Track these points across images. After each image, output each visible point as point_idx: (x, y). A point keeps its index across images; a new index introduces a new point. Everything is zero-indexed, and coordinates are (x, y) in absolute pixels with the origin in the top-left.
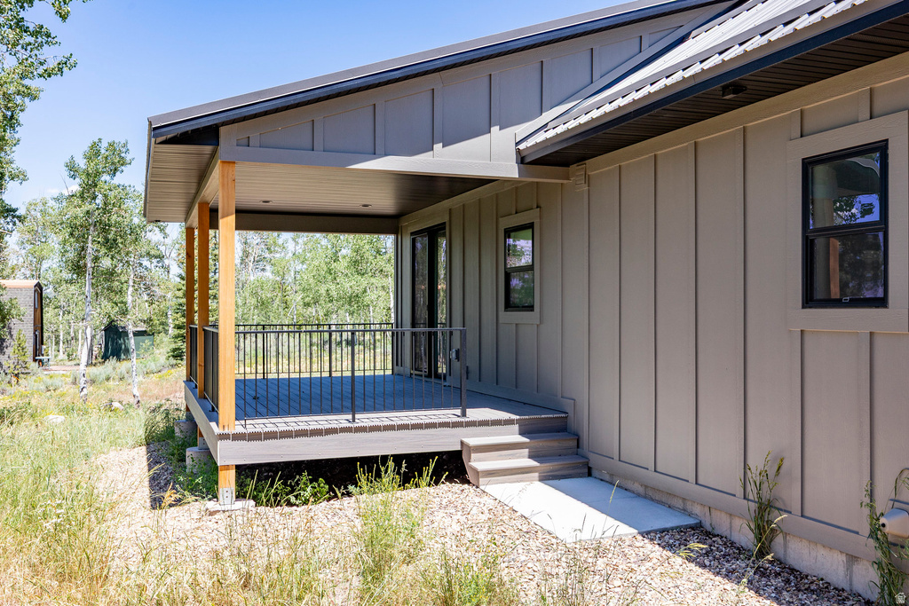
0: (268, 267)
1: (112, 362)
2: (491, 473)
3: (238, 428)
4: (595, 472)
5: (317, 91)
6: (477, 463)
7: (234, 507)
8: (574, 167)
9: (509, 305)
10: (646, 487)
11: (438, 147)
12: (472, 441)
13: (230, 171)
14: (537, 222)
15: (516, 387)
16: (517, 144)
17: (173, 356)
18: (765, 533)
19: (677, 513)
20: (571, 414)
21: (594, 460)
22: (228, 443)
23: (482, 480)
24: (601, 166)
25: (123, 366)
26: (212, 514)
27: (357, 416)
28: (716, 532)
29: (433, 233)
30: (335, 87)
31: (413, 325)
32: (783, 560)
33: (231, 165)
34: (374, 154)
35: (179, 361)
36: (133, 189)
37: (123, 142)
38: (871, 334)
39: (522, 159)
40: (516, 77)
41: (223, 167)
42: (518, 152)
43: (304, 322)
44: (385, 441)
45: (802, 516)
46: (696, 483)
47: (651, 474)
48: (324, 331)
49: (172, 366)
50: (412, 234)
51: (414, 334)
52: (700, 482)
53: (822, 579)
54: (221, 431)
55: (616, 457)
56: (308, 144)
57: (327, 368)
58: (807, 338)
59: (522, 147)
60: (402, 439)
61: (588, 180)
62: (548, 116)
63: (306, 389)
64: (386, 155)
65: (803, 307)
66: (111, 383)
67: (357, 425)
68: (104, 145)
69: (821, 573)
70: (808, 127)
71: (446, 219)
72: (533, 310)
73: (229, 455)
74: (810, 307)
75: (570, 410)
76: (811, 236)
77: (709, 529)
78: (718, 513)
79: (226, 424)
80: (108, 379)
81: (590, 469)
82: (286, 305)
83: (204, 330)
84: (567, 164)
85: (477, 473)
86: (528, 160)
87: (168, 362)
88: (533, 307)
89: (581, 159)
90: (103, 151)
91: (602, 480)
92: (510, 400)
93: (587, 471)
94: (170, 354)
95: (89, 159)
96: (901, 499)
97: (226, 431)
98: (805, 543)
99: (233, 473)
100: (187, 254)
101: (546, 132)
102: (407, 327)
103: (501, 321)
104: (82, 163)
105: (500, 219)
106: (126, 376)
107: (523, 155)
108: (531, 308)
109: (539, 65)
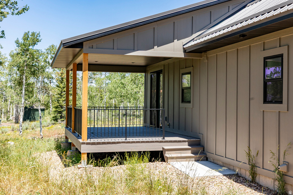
0: (94, 81)
1: (28, 122)
2: (172, 158)
3: (88, 141)
4: (209, 159)
5: (115, 30)
6: (167, 155)
7: (87, 166)
8: (203, 53)
9: (183, 101)
10: (223, 163)
11: (156, 47)
12: (166, 148)
13: (87, 56)
14: (192, 71)
15: (185, 131)
16: (183, 45)
17: (54, 120)
19: (231, 171)
20: (201, 139)
21: (209, 155)
22: (85, 145)
23: (169, 160)
24: (212, 54)
25: (33, 123)
26: (79, 168)
27: (127, 138)
28: (242, 176)
29: (158, 73)
30: (121, 29)
31: (151, 108)
32: (258, 183)
33: (87, 54)
34: (134, 50)
35: (56, 122)
36: (41, 51)
37: (38, 32)
38: (279, 112)
39: (185, 51)
40: (183, 22)
41: (84, 55)
42: (184, 48)
43: (109, 106)
44: (136, 147)
45: (263, 168)
46: (237, 161)
47: (224, 159)
48: (117, 109)
49: (53, 124)
50: (151, 73)
51: (151, 111)
52: (238, 160)
53: (268, 188)
54: (83, 142)
55: (215, 154)
56: (112, 47)
57: (118, 124)
58: (265, 113)
59: (185, 47)
60: (143, 146)
61: (207, 58)
62: (194, 36)
63: (110, 131)
64: (138, 50)
65: (264, 103)
66: (28, 130)
67: (127, 141)
68: (30, 34)
69: (267, 186)
70: (266, 47)
71: (163, 68)
72: (190, 103)
73: (85, 149)
74: (265, 104)
75: (201, 138)
76: (266, 81)
77: (240, 175)
78: (242, 170)
79: (84, 139)
80: (27, 129)
81: (207, 158)
82: (102, 98)
83: (75, 108)
84: (201, 52)
85: (167, 158)
86: (187, 51)
87: (51, 122)
88: (190, 102)
89: (205, 51)
90: (30, 36)
91: (211, 162)
92: (183, 135)
93: (206, 159)
94: (52, 119)
95: (24, 39)
96: (285, 161)
97: (84, 142)
98: (264, 177)
99: (86, 155)
100: (67, 80)
101: (193, 41)
102: (149, 108)
103: (180, 106)
104: (21, 41)
105: (180, 70)
106: (34, 127)
107: (185, 49)
108: (189, 102)
109: (192, 18)
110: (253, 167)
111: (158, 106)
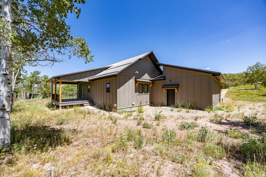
3: (62, 103)
7: (61, 109)
9: (88, 92)
11: (81, 79)
12: (84, 103)
13: (61, 81)
14: (90, 85)
18: (105, 107)
20: (93, 101)
23: (85, 106)
26: (59, 110)
29: (81, 85)
36: (40, 77)
39: (89, 80)
40: (88, 74)
44: (76, 103)
46: (101, 105)
47: (98, 104)
50: (79, 84)
51: (79, 95)
55: (96, 104)
56: (69, 79)
58: (107, 94)
60: (78, 103)
64: (76, 80)
67: (73, 102)
68: (37, 71)
70: (107, 81)
71: (83, 84)
73: (60, 105)
74: (107, 92)
77: (102, 108)
79: (60, 102)
87: (42, 99)
88: (90, 92)
93: (94, 105)
94: (42, 97)
99: (61, 107)
102: (78, 94)
104: (33, 73)
105: (87, 84)
109: (90, 72)
110: (104, 105)
111: (81, 93)
